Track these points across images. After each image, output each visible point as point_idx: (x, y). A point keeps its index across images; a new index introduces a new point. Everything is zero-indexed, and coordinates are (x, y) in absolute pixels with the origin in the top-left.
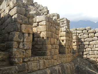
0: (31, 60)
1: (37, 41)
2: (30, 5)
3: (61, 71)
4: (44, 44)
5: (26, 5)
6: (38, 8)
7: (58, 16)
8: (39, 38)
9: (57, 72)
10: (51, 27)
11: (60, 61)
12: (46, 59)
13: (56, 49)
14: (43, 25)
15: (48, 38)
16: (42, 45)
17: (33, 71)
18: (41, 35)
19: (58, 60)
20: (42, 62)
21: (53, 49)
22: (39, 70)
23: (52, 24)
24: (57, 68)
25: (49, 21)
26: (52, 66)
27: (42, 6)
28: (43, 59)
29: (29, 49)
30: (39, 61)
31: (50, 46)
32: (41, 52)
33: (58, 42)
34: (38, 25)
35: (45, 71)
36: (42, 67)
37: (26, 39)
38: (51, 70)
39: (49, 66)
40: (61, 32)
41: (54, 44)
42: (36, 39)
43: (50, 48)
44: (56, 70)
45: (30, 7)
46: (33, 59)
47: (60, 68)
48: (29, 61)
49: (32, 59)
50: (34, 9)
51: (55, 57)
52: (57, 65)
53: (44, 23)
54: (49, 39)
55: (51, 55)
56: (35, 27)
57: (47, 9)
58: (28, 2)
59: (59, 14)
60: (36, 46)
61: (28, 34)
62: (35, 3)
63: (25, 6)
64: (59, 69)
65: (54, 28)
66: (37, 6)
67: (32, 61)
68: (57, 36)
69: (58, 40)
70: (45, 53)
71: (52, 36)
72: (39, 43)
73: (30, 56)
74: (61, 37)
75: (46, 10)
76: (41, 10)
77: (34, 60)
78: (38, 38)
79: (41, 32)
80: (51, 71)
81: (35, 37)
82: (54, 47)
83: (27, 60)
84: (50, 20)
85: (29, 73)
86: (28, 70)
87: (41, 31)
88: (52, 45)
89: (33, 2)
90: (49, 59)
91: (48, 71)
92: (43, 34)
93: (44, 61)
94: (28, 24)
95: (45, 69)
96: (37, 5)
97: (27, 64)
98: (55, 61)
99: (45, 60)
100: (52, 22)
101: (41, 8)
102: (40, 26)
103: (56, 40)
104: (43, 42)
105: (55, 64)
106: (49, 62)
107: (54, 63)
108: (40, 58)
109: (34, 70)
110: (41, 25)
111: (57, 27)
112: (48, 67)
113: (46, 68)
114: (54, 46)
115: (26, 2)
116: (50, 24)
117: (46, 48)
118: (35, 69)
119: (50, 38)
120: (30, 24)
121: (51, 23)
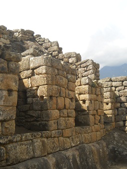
0: (15, 140)
1: (32, 103)
2: (28, 40)
3: (78, 159)
4: (45, 109)
5: (21, 41)
6: (42, 45)
7: (78, 57)
8: (35, 97)
9: (71, 160)
10: (58, 77)
11: (77, 139)
12: (47, 138)
13: (70, 118)
14: (41, 74)
15: (51, 97)
16: (41, 111)
17: (20, 162)
18: (39, 93)
19: (72, 138)
20: (38, 143)
21: (63, 118)
22: (33, 158)
23: (61, 72)
24: (69, 153)
25: (52, 66)
26: (60, 150)
27: (49, 41)
28: (42, 137)
29: (10, 120)
30: (32, 141)
31: (55, 113)
32: (40, 124)
33: (74, 104)
34: (33, 74)
35: (44, 160)
36: (38, 153)
37: (4, 101)
38: (56, 159)
39: (54, 151)
40: (81, 85)
41: (65, 108)
42: (29, 100)
43: (56, 115)
44: (68, 158)
45: (28, 44)
46: (19, 139)
47: (77, 153)
48: (11, 142)
49: (18, 137)
50: (34, 46)
51: (67, 132)
52: (72, 147)
53: (43, 70)
54: (54, 98)
55: (58, 129)
56: (28, 78)
57: (58, 45)
58: (24, 36)
59: (79, 54)
60: (31, 113)
61: (7, 92)
62: (36, 35)
63: (18, 41)
64: (74, 156)
65: (64, 79)
66: (40, 41)
67: (16, 142)
68: (70, 92)
69: (72, 101)
70: (46, 125)
71: (60, 93)
72: (36, 107)
73: (11, 133)
74: (80, 94)
75: (55, 48)
76: (46, 49)
77: (21, 140)
78: (33, 97)
79: (38, 87)
80: (57, 161)
81: (29, 97)
82: (63, 114)
83: (6, 140)
84: (55, 64)
85: (9, 165)
86: (7, 160)
87: (38, 85)
88: (59, 110)
89: (33, 35)
90: (55, 137)
91: (51, 161)
92: (42, 91)
93: (43, 142)
94: (6, 73)
95: (45, 156)
96: (40, 39)
97: (6, 148)
98: (68, 139)
99: (45, 140)
100: (60, 67)
101: (48, 45)
102: (36, 76)
103: (68, 101)
104: (42, 105)
105: (67, 146)
106: (53, 143)
107: (64, 143)
108: (35, 136)
109: (22, 159)
110: (38, 74)
111: (69, 76)
112: (51, 153)
113: (48, 154)
114: (65, 111)
115: (20, 35)
116: (54, 71)
117: (48, 116)
118: (24, 157)
119: (57, 97)
120: (11, 72)
121: (58, 70)
